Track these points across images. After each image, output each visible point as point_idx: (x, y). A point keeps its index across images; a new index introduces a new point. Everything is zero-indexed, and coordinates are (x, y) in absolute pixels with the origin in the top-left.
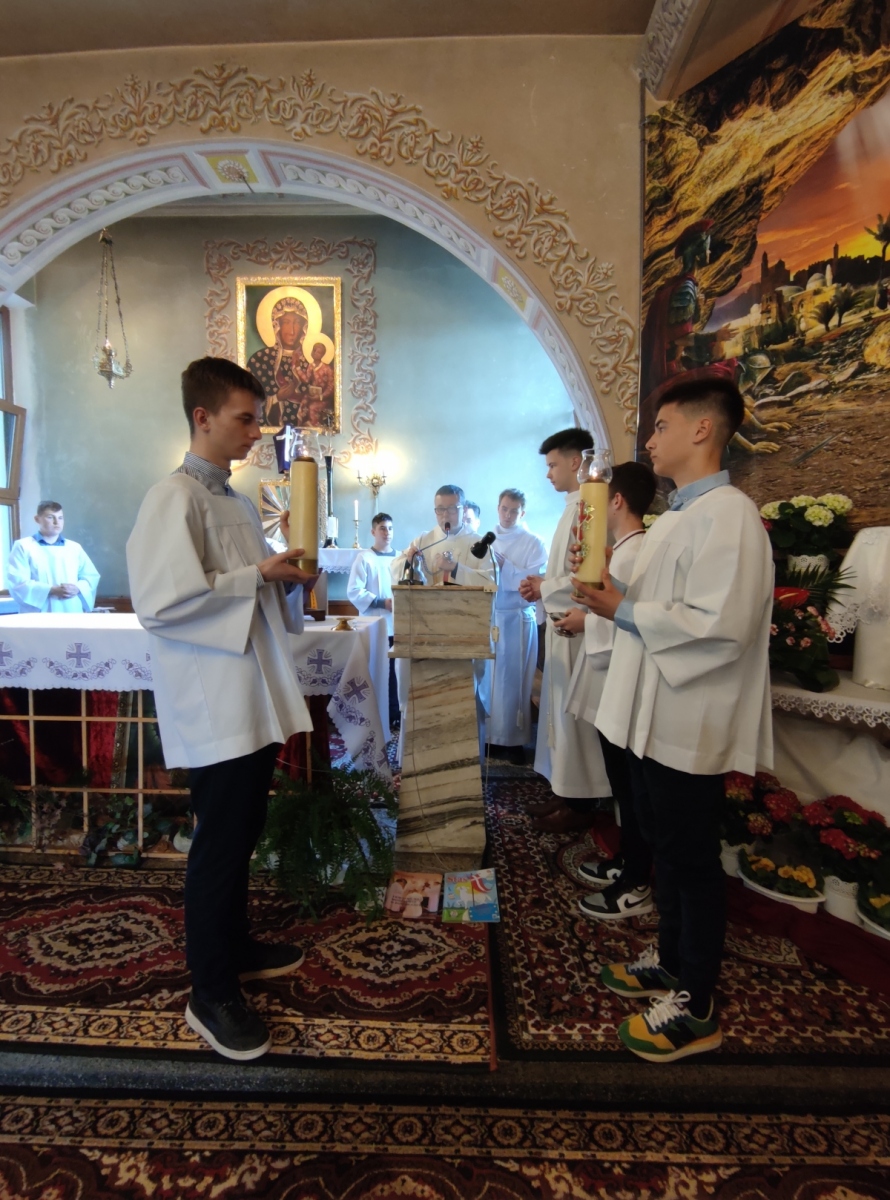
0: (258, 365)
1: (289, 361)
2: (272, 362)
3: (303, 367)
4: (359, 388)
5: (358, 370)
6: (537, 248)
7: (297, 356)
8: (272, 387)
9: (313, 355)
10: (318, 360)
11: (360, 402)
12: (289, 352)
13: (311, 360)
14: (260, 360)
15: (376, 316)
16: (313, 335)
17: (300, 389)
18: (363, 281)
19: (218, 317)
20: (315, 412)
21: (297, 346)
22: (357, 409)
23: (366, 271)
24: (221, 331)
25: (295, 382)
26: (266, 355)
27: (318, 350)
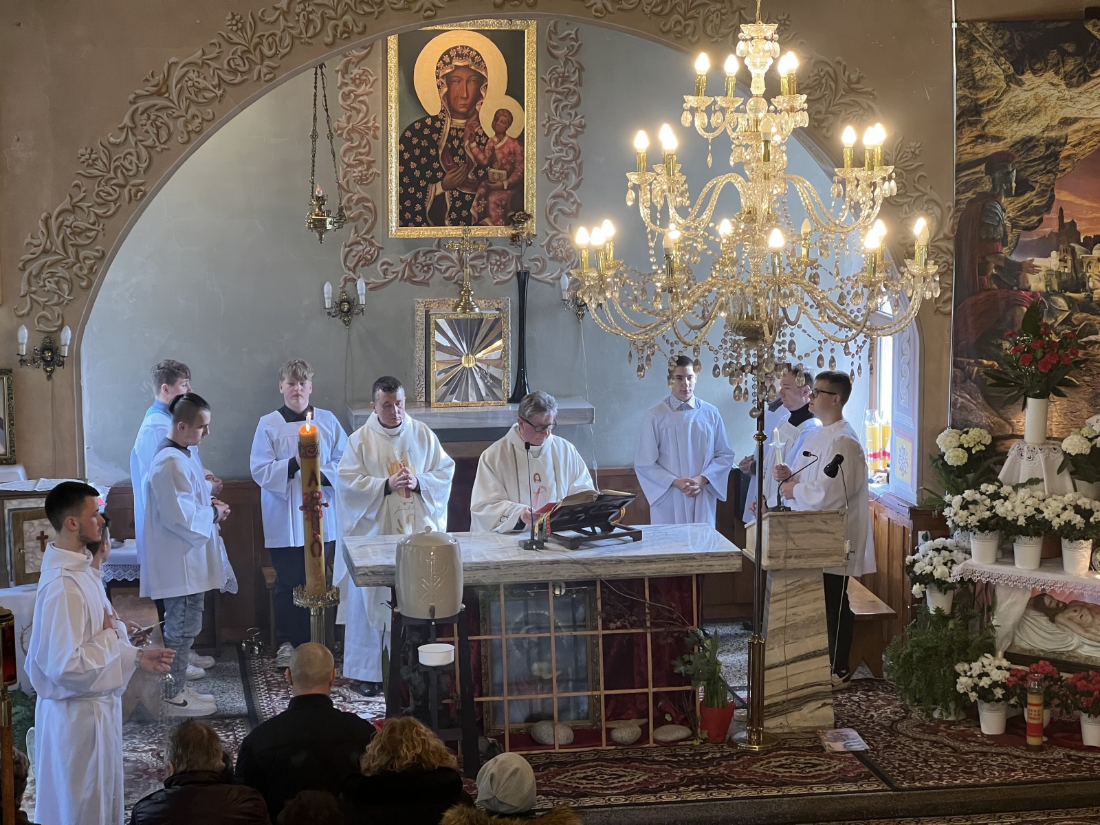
0: (415, 141)
1: (461, 134)
2: (435, 136)
3: (479, 144)
4: (557, 168)
5: (556, 144)
7: (472, 128)
8: (435, 171)
9: (494, 126)
10: (500, 134)
11: (558, 189)
12: (460, 122)
13: (491, 133)
14: (418, 133)
15: (581, 69)
16: (495, 98)
17: (475, 173)
19: (356, 71)
20: (498, 206)
21: (471, 113)
22: (554, 197)
24: (360, 91)
25: (469, 164)
26: (428, 127)
27: (502, 118)
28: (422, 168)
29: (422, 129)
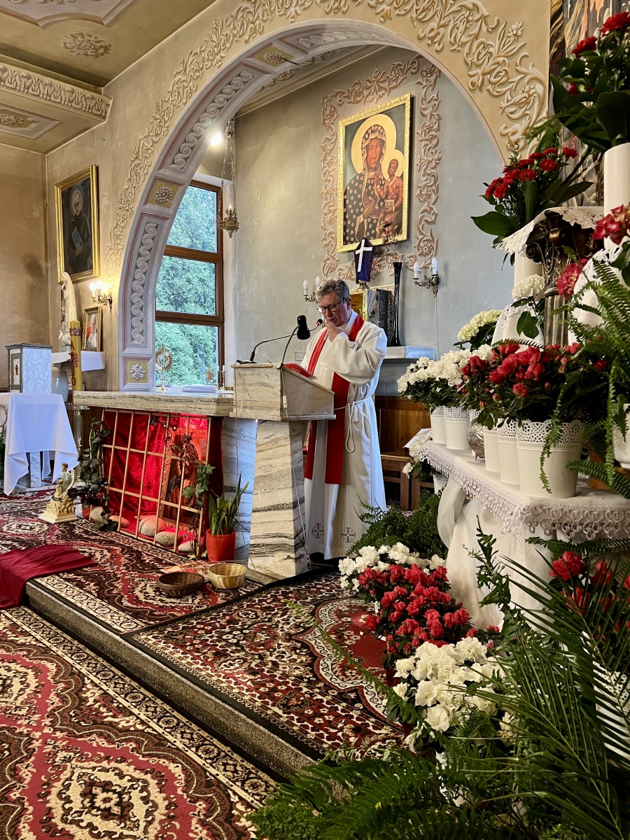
0: (352, 191)
1: (372, 181)
2: (360, 186)
3: (381, 185)
4: (424, 192)
5: (424, 175)
6: (453, 37)
8: (360, 208)
9: (389, 171)
10: (391, 176)
11: (425, 206)
12: (372, 174)
14: (352, 187)
15: (440, 119)
16: (390, 153)
17: (379, 204)
18: (430, 88)
19: (329, 158)
21: (378, 167)
22: (422, 212)
23: (434, 77)
24: (331, 169)
25: (376, 199)
26: (357, 181)
27: (393, 165)
28: (354, 208)
29: (355, 183)
